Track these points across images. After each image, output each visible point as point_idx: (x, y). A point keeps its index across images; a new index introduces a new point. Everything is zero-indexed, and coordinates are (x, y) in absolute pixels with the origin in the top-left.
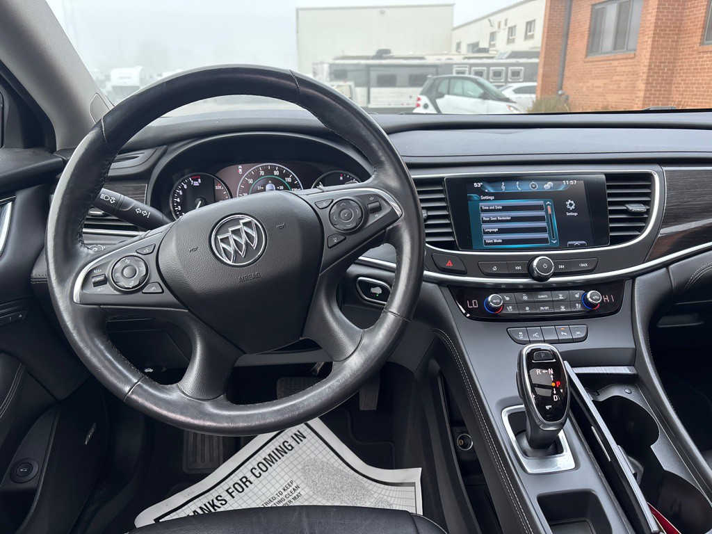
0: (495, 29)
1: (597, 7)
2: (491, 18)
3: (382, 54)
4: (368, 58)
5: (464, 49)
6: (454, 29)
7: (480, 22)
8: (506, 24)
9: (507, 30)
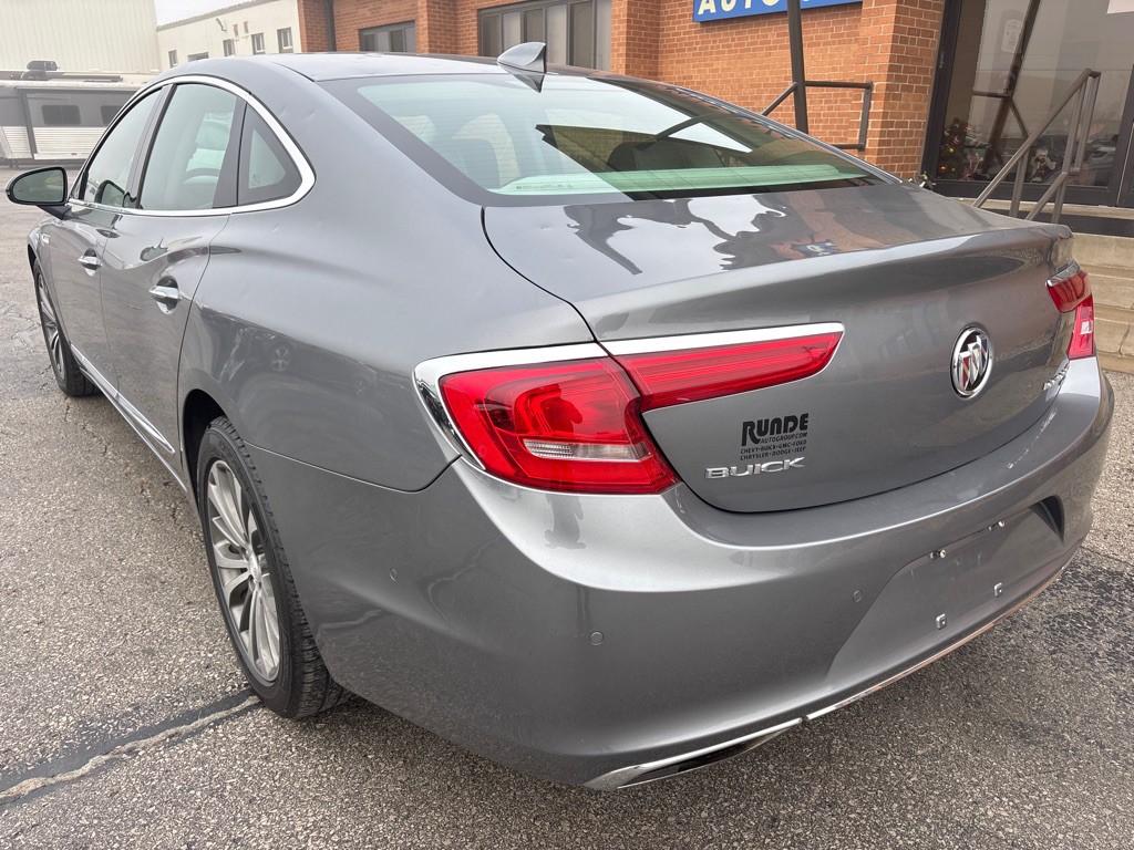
0: (231, 35)
1: (366, 34)
2: (220, 18)
3: (40, 70)
4: (16, 76)
5: (182, 60)
6: (159, 29)
7: (203, 22)
8: (247, 31)
9: (250, 38)
